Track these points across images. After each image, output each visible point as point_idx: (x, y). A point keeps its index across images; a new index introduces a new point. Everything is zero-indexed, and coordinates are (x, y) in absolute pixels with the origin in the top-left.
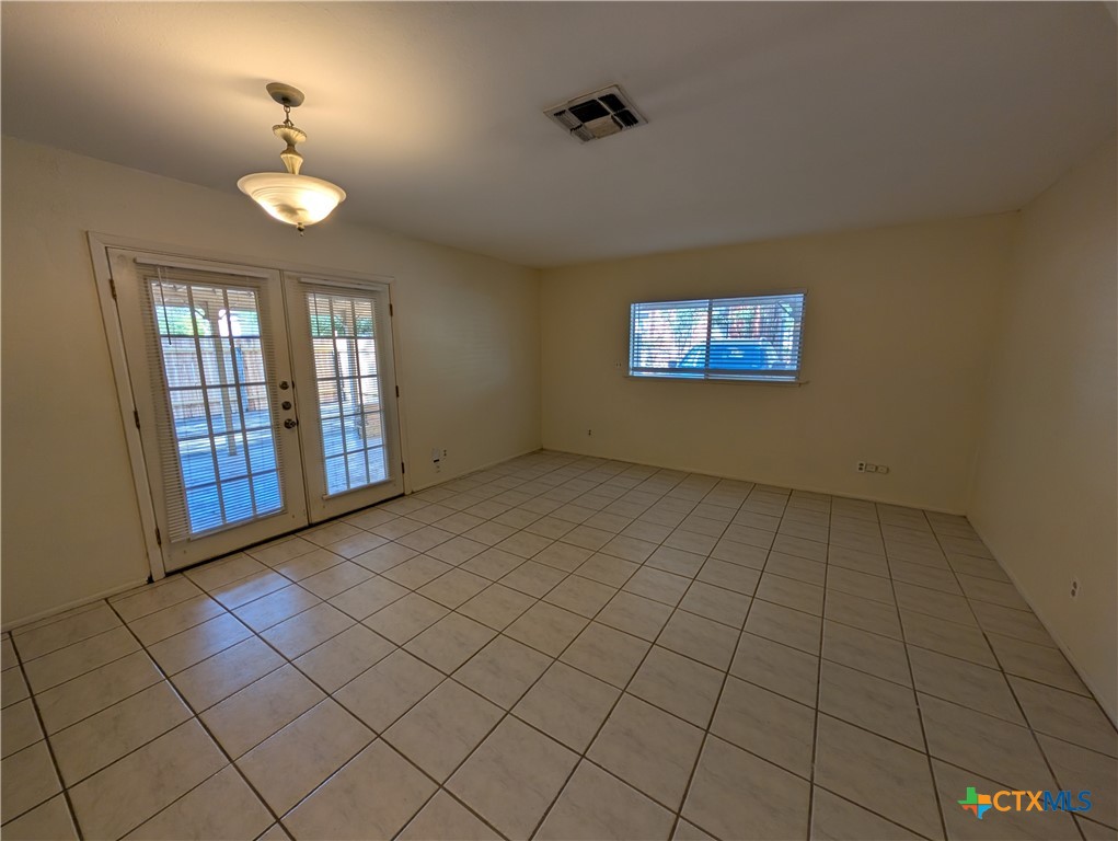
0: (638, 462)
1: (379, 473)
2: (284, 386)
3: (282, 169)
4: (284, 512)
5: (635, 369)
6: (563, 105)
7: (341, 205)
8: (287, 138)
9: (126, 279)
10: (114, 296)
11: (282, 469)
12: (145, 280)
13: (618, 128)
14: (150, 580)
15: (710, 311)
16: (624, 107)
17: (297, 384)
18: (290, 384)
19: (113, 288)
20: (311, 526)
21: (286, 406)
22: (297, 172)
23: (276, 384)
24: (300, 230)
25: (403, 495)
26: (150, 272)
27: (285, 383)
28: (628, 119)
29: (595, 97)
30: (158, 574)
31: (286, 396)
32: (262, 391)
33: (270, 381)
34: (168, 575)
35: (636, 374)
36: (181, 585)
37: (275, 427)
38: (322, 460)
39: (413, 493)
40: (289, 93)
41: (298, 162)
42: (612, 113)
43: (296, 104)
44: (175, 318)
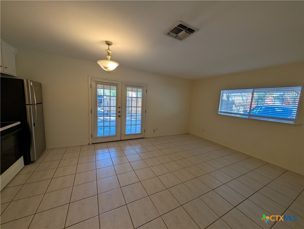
0: (218, 143)
1: (139, 131)
2: (119, 108)
3: (107, 59)
4: (116, 136)
5: (221, 112)
6: (168, 31)
7: (118, 67)
8: (108, 52)
9: (94, 84)
10: (91, 87)
11: (116, 126)
12: (97, 84)
13: (189, 34)
14: (89, 144)
15: (253, 94)
16: (187, 27)
17: (122, 107)
18: (121, 107)
19: (91, 86)
20: (121, 140)
21: (119, 112)
22: (109, 59)
23: (118, 107)
24: (109, 72)
25: (144, 138)
26: (97, 83)
27: (120, 107)
28: (191, 31)
29: (176, 26)
30: (91, 143)
31: (119, 110)
32: (115, 109)
33: (117, 106)
34: (92, 144)
35: (222, 114)
36: (92, 147)
37: (116, 117)
38: (125, 125)
39: (147, 138)
40: (110, 43)
41: (109, 57)
42: (184, 30)
43: (111, 45)
44: (100, 92)
